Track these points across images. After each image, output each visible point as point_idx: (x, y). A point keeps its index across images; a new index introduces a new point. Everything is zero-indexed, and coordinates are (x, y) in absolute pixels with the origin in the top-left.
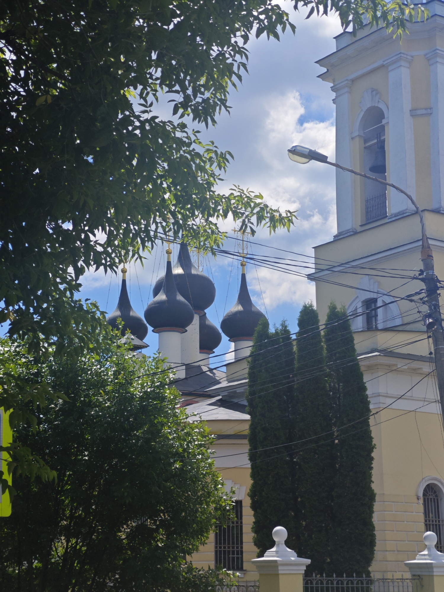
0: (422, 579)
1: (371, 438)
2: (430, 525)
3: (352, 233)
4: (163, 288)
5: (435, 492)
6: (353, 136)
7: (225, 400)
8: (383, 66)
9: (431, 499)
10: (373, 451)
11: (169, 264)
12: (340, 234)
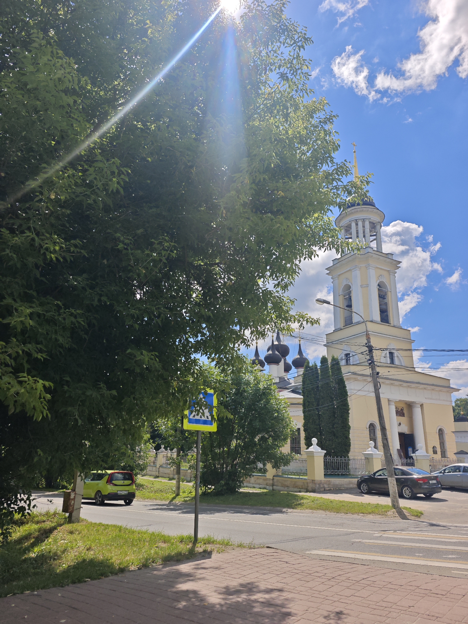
0: (369, 459)
2: (371, 439)
3: (340, 329)
4: (270, 349)
5: (373, 426)
6: (340, 295)
7: (293, 390)
8: (350, 270)
9: (372, 429)
11: (273, 340)
12: (335, 330)
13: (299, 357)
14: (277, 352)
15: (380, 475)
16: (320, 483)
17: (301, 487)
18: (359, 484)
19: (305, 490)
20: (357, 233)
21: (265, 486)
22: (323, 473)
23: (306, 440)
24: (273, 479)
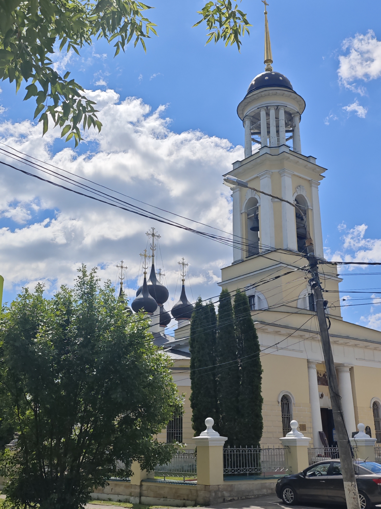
0: (290, 448)
1: (261, 366)
2: (284, 417)
3: (241, 261)
4: (141, 292)
5: (287, 399)
6: (242, 212)
7: (173, 349)
8: (257, 177)
9: (285, 403)
10: (262, 374)
11: (145, 279)
12: (235, 262)
13: (181, 303)
14: (150, 297)
15: (314, 474)
16: (218, 489)
17: (186, 498)
18: (280, 490)
19: (193, 503)
20: (268, 128)
21: (128, 497)
22: (222, 473)
23: (194, 421)
24: (141, 486)
